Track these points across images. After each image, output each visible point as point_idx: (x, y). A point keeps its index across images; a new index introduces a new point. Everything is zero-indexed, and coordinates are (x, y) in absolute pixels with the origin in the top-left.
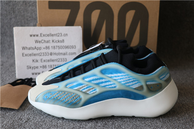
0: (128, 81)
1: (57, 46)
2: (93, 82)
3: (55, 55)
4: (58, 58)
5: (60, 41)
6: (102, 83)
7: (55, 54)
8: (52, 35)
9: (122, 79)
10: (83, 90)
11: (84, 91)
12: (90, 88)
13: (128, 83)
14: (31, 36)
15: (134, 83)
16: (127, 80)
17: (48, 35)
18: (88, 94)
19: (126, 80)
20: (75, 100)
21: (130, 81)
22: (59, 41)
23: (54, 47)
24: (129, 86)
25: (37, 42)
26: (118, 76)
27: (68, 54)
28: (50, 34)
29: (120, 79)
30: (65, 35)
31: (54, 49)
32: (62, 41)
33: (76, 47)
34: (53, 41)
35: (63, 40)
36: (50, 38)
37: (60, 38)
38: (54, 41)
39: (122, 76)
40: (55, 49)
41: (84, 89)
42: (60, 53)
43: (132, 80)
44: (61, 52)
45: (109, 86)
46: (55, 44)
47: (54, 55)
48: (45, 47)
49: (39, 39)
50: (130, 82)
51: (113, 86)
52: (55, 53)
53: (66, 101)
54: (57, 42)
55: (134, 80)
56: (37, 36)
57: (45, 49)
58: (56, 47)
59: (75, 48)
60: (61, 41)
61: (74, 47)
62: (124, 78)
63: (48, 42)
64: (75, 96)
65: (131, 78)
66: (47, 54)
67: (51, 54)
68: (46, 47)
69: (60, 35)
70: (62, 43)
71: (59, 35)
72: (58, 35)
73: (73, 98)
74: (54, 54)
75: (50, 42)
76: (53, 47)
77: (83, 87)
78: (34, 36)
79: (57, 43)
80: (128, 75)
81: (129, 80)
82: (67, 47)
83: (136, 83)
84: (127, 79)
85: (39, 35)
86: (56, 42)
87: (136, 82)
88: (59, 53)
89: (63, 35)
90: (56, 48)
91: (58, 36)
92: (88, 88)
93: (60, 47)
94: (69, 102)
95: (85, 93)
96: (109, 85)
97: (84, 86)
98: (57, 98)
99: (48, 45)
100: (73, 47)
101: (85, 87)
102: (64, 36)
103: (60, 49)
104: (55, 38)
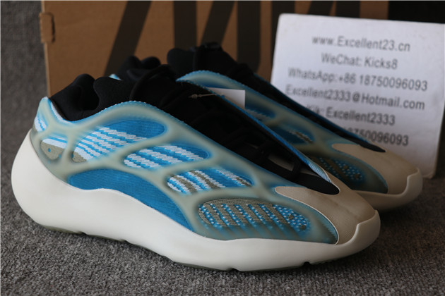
1: (375, 77)
3: (365, 100)
4: (371, 112)
5: (385, 64)
7: (367, 99)
8: (369, 45)
14: (315, 41)
17: (358, 44)
22: (382, 64)
23: (368, 78)
25: (326, 58)
27: (401, 103)
28: (364, 40)
30: (402, 47)
31: (367, 84)
32: (391, 64)
33: (428, 86)
34: (367, 61)
35: (395, 62)
36: (361, 53)
37: (388, 56)
38: (371, 62)
40: (370, 86)
42: (380, 99)
44: (382, 95)
46: (372, 71)
47: (362, 101)
48: (344, 77)
49: (334, 50)
52: (366, 96)
54: (378, 64)
56: (330, 42)
57: (343, 82)
58: (371, 79)
59: (423, 90)
60: (388, 63)
61: (423, 86)
63: (353, 62)
66: (346, 96)
67: (356, 98)
68: (347, 76)
69: (390, 45)
70: (391, 70)
71: (386, 45)
72: (383, 45)
74: (364, 98)
75: (359, 62)
76: (364, 79)
78: (323, 41)
79: (377, 67)
82: (402, 84)
85: (336, 41)
86: (375, 64)
88: (377, 98)
89: (396, 46)
90: (373, 83)
91: (384, 48)
93: (382, 82)
99: (351, 69)
100: (419, 86)
102: (400, 50)
103: (382, 87)
104: (376, 54)
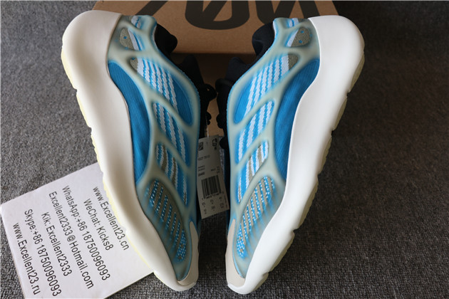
0: (270, 75)
2: (248, 145)
6: (256, 126)
9: (261, 85)
10: (255, 169)
11: (257, 168)
12: (257, 154)
13: (273, 77)
15: (277, 66)
16: (268, 77)
18: (265, 160)
19: (267, 79)
20: (266, 190)
21: (271, 71)
24: (280, 77)
26: (255, 91)
29: (261, 89)
39: (256, 84)
41: (255, 166)
43: (271, 67)
45: (268, 115)
50: (273, 73)
51: (269, 108)
53: (262, 210)
55: (272, 64)
62: (261, 81)
64: (260, 188)
65: (266, 69)
73: (261, 193)
77: (250, 168)
80: (258, 73)
81: (268, 73)
83: (280, 64)
84: (265, 76)
87: (277, 61)
92: (257, 157)
94: (266, 203)
95: (262, 166)
96: (265, 115)
97: (250, 164)
98: (249, 228)
101: (252, 163)
